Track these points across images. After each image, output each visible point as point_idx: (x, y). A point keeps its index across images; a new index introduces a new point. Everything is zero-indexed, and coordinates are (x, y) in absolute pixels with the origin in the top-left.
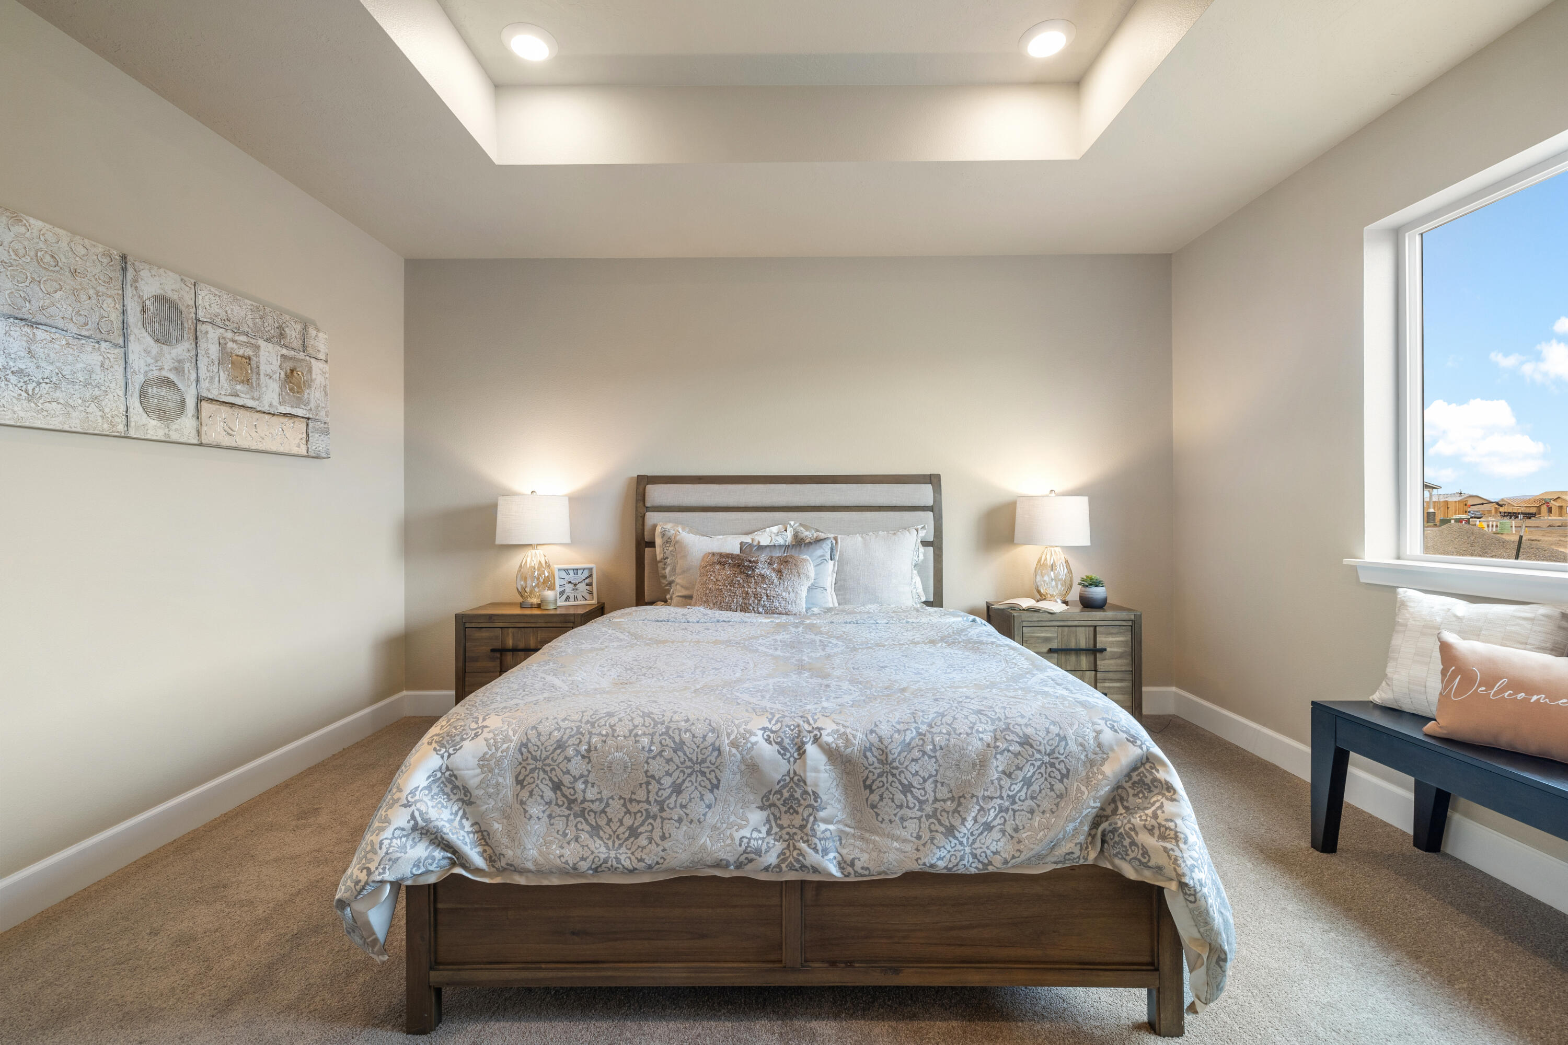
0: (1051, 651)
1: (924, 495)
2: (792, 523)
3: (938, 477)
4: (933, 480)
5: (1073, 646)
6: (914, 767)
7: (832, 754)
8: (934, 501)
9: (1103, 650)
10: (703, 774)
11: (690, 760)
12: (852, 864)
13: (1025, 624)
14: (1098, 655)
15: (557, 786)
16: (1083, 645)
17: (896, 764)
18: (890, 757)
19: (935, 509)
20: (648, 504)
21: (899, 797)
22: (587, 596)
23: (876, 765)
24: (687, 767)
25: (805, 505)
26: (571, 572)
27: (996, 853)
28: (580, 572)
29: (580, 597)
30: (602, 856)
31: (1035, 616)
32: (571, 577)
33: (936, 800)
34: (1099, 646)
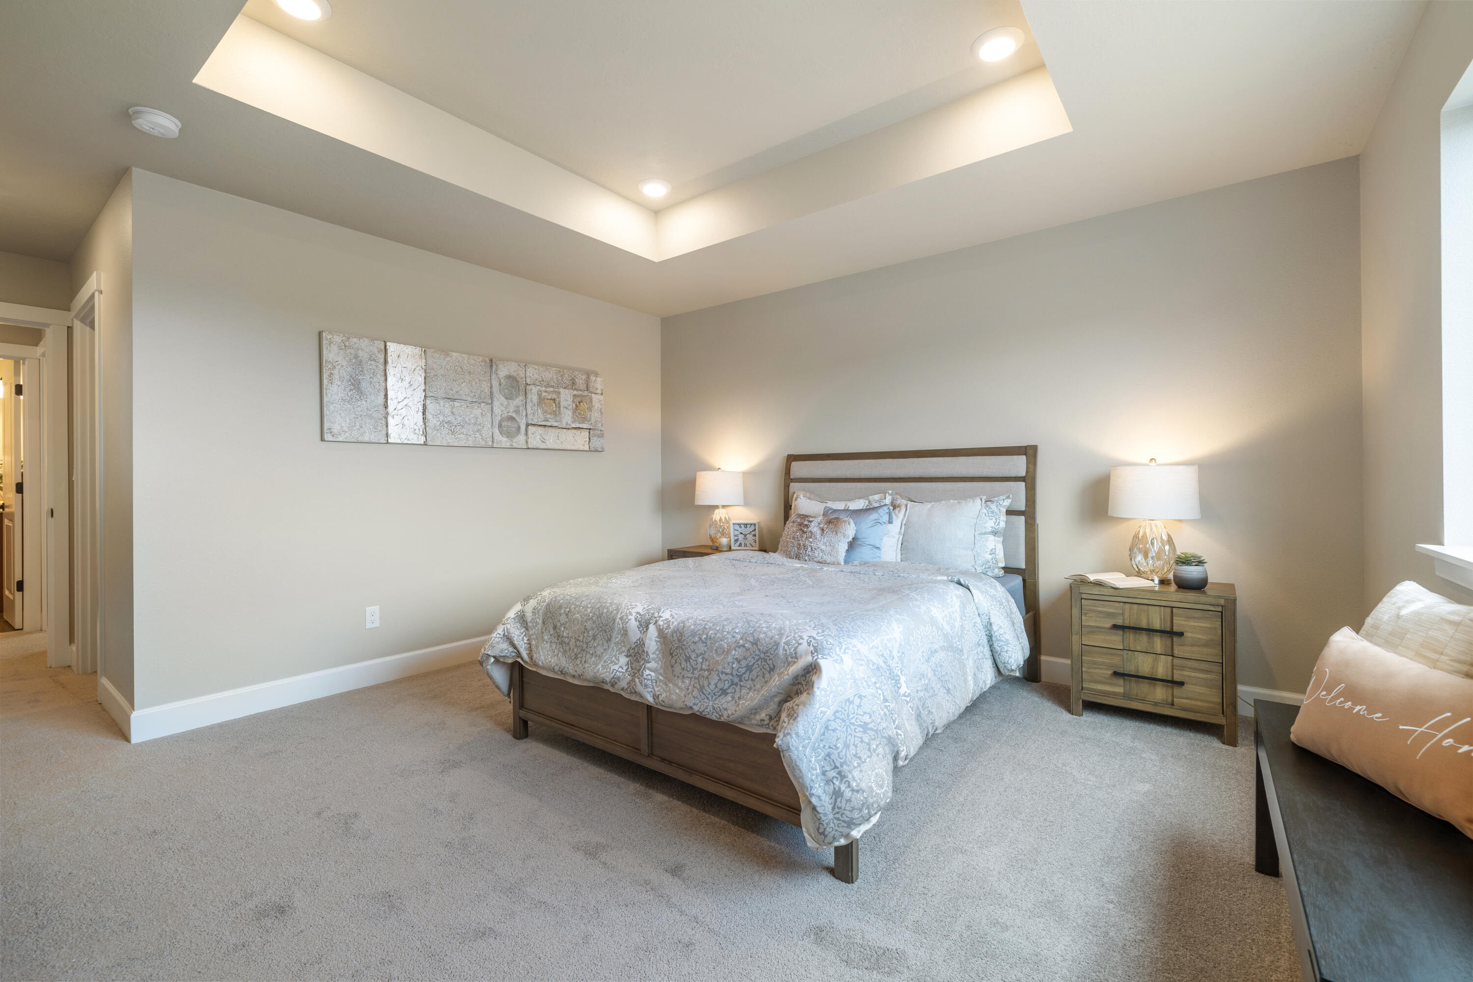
0: (1115, 627)
1: (1018, 466)
2: (890, 492)
3: (1034, 448)
4: (1030, 452)
5: (1144, 625)
6: (692, 647)
7: (660, 631)
8: (1027, 472)
9: (1181, 634)
10: (606, 631)
11: (602, 623)
12: (658, 697)
13: (1084, 596)
14: (1175, 639)
15: (555, 627)
16: (1157, 625)
17: (685, 643)
18: (683, 638)
19: (1029, 480)
20: (792, 477)
21: (684, 664)
22: (753, 544)
23: (676, 642)
24: (600, 627)
25: (907, 476)
26: (743, 526)
27: (726, 710)
28: (748, 526)
29: (748, 545)
30: (563, 665)
31: (1096, 590)
32: (743, 530)
33: (701, 669)
34: (1175, 629)
